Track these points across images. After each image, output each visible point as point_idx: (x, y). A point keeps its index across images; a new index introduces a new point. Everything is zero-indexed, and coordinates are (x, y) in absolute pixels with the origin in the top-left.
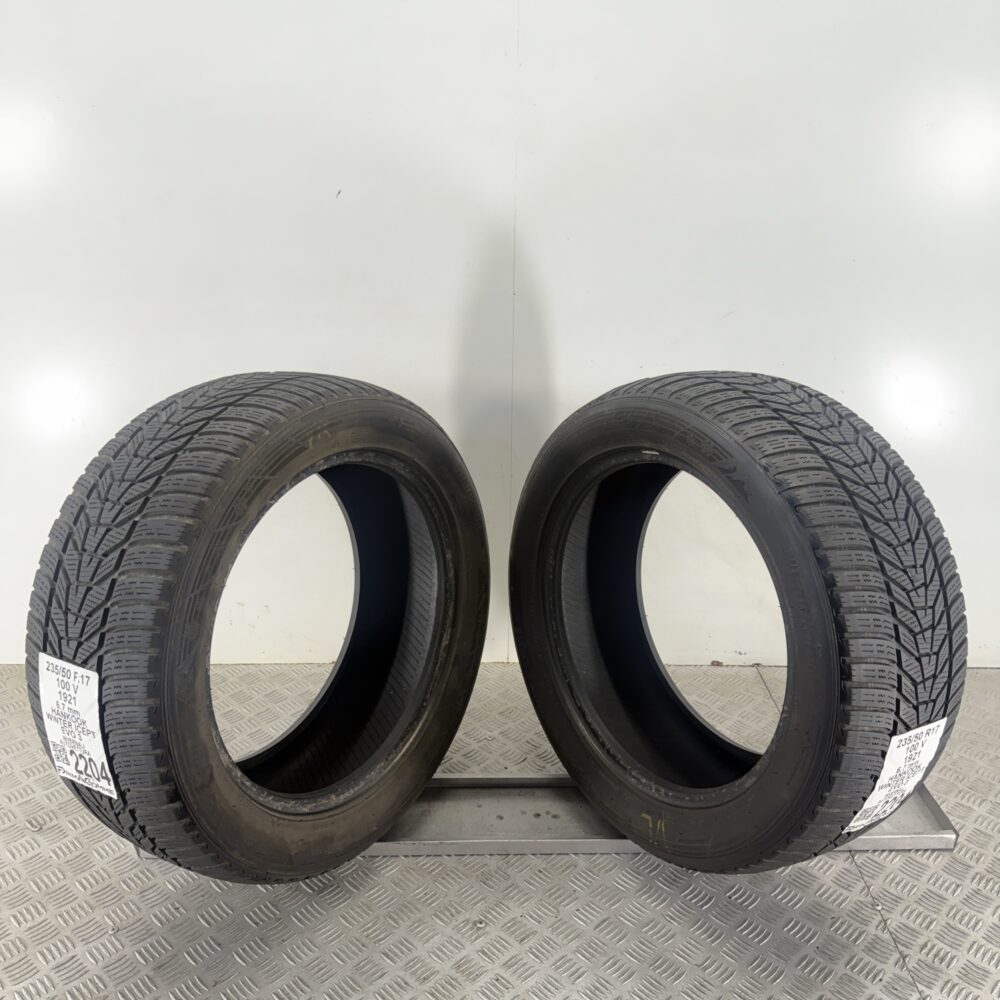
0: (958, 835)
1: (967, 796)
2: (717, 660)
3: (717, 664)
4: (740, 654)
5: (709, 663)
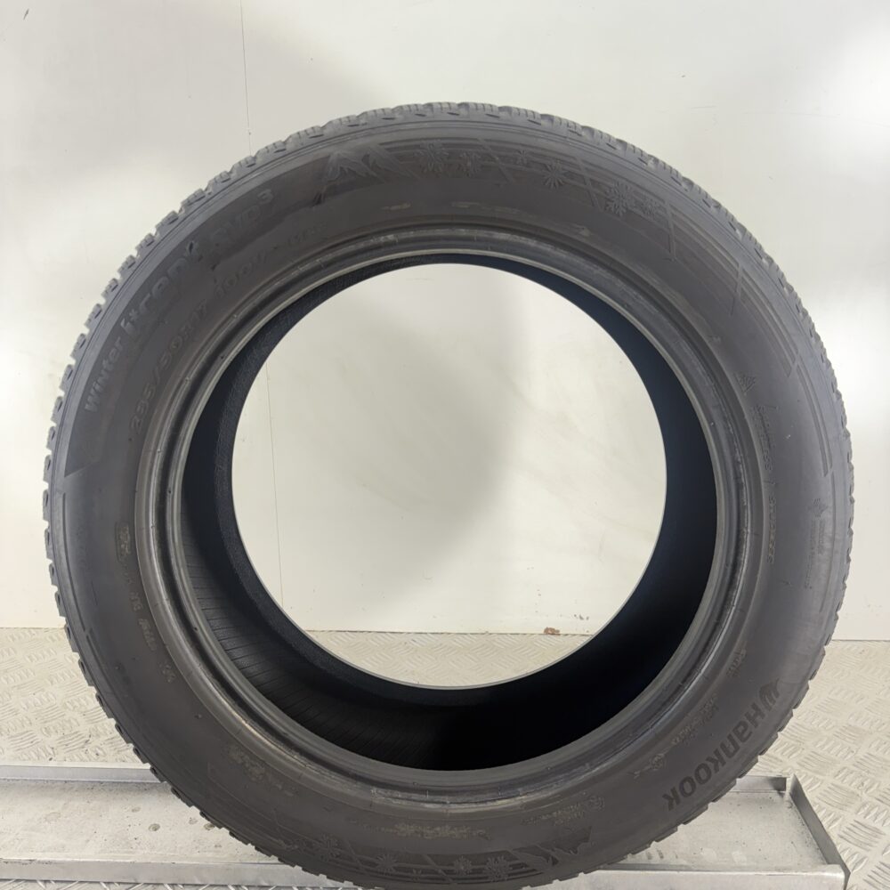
0: (847, 874)
1: (873, 813)
2: (553, 627)
3: (551, 632)
4: (581, 618)
5: (542, 632)
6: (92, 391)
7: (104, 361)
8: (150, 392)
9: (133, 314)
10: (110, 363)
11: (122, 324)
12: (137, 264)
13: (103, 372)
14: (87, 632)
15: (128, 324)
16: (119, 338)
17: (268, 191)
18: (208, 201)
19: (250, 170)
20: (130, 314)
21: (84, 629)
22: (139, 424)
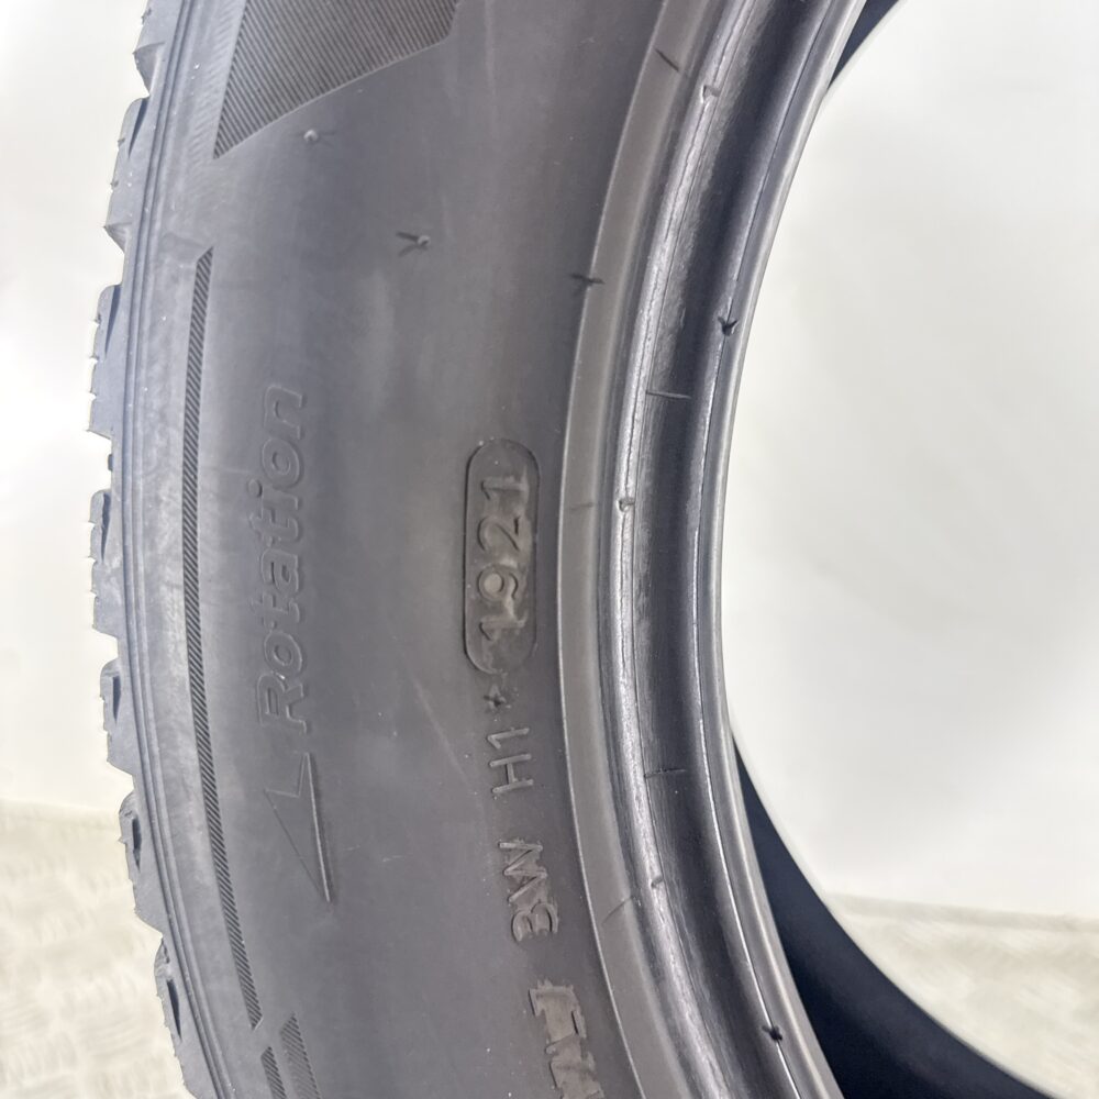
14: (266, 1033)
21: (255, 1017)
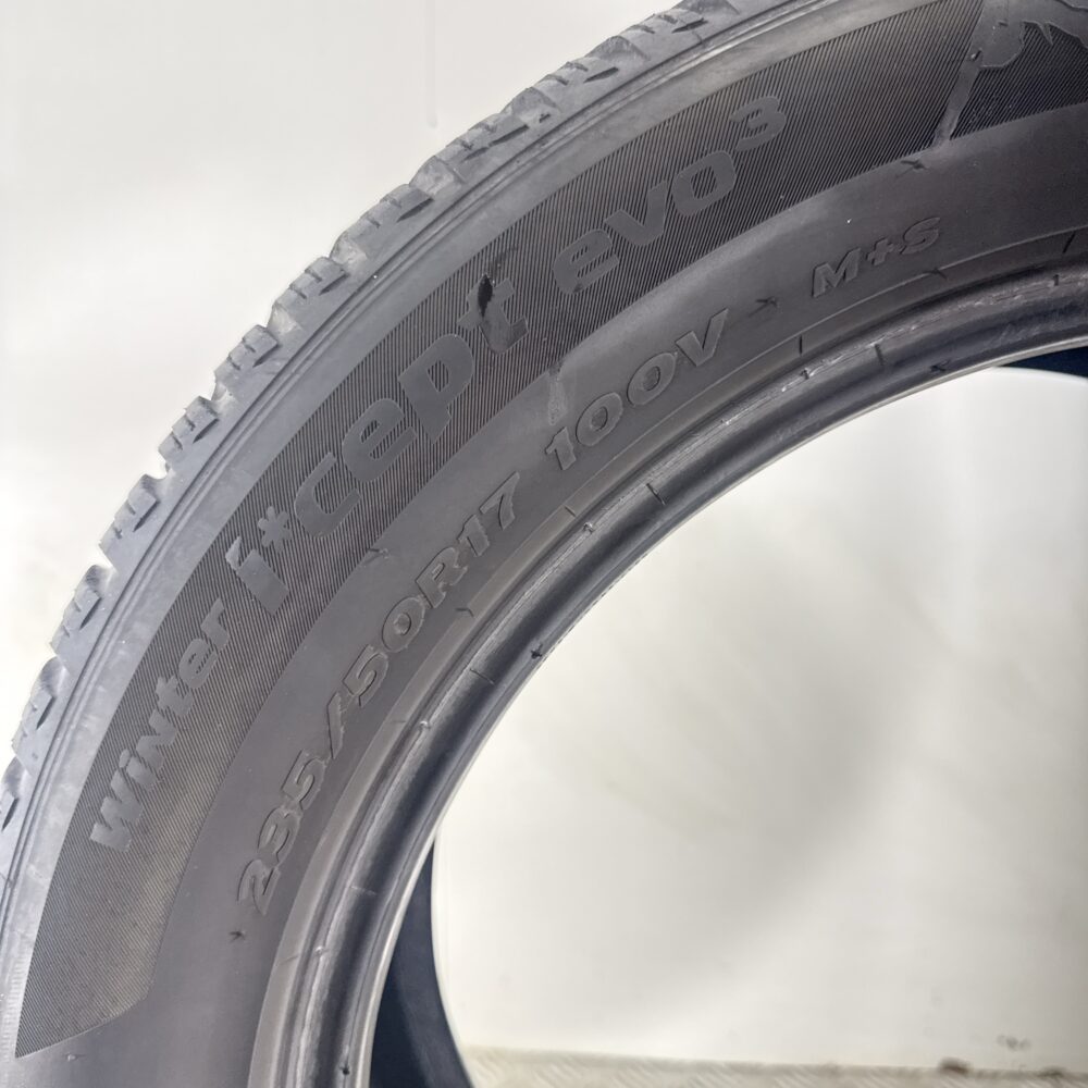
6: (117, 782)
7: (161, 684)
8: (308, 781)
9: (271, 524)
10: (183, 688)
11: (232, 555)
12: (287, 353)
13: (155, 720)
15: (253, 555)
16: (218, 605)
17: (769, 101)
18: (542, 140)
19: (688, 38)
20: (261, 523)
22: (267, 882)
